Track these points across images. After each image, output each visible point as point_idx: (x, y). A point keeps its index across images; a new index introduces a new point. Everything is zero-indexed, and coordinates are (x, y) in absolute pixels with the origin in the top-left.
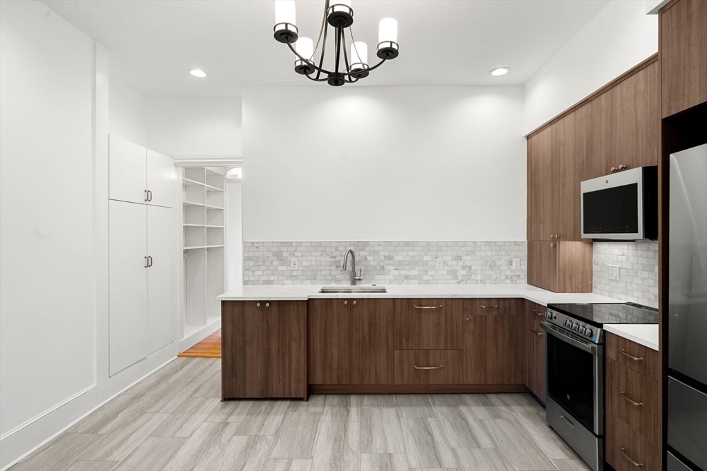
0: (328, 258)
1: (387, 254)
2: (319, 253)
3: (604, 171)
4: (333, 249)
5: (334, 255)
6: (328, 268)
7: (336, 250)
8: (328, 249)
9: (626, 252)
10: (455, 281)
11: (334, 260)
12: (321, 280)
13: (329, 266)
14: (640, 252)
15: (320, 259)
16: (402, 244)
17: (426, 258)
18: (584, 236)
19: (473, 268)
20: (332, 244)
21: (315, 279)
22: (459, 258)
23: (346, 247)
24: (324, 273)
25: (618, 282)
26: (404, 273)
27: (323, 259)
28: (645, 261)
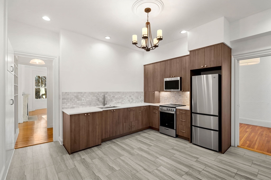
0: (95, 98)
1: (113, 96)
2: (92, 96)
3: (169, 77)
4: (97, 94)
5: (97, 96)
6: (95, 101)
7: (98, 95)
8: (95, 94)
9: (169, 94)
10: (130, 103)
11: (97, 98)
12: (93, 105)
13: (96, 100)
14: (172, 94)
15: (92, 98)
16: (117, 92)
17: (123, 97)
18: (165, 90)
19: (134, 99)
20: (97, 93)
21: (91, 105)
22: (130, 96)
23: (101, 94)
24: (94, 103)
25: (167, 100)
26: (118, 101)
27: (93, 98)
28: (173, 95)
